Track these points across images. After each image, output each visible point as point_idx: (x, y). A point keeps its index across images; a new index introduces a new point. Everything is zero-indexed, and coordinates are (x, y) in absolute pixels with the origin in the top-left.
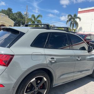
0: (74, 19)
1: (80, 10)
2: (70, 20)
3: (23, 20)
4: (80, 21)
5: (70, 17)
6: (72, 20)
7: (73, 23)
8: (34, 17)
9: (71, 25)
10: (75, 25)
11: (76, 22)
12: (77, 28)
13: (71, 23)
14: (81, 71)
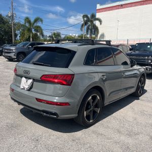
0: (92, 22)
1: (99, 7)
2: (86, 23)
3: (5, 26)
4: (101, 24)
5: (85, 19)
6: (89, 23)
7: (90, 27)
8: (29, 22)
9: (87, 32)
10: (93, 30)
11: (95, 25)
12: (97, 36)
13: (88, 29)
14: (126, 89)
